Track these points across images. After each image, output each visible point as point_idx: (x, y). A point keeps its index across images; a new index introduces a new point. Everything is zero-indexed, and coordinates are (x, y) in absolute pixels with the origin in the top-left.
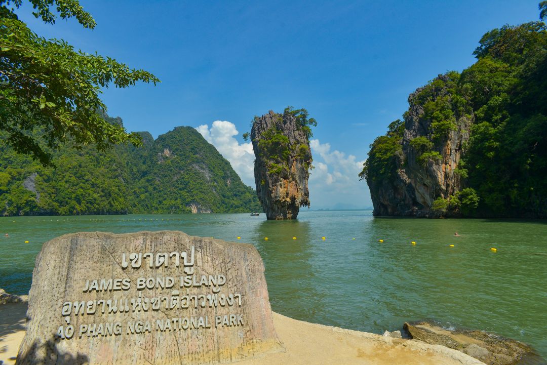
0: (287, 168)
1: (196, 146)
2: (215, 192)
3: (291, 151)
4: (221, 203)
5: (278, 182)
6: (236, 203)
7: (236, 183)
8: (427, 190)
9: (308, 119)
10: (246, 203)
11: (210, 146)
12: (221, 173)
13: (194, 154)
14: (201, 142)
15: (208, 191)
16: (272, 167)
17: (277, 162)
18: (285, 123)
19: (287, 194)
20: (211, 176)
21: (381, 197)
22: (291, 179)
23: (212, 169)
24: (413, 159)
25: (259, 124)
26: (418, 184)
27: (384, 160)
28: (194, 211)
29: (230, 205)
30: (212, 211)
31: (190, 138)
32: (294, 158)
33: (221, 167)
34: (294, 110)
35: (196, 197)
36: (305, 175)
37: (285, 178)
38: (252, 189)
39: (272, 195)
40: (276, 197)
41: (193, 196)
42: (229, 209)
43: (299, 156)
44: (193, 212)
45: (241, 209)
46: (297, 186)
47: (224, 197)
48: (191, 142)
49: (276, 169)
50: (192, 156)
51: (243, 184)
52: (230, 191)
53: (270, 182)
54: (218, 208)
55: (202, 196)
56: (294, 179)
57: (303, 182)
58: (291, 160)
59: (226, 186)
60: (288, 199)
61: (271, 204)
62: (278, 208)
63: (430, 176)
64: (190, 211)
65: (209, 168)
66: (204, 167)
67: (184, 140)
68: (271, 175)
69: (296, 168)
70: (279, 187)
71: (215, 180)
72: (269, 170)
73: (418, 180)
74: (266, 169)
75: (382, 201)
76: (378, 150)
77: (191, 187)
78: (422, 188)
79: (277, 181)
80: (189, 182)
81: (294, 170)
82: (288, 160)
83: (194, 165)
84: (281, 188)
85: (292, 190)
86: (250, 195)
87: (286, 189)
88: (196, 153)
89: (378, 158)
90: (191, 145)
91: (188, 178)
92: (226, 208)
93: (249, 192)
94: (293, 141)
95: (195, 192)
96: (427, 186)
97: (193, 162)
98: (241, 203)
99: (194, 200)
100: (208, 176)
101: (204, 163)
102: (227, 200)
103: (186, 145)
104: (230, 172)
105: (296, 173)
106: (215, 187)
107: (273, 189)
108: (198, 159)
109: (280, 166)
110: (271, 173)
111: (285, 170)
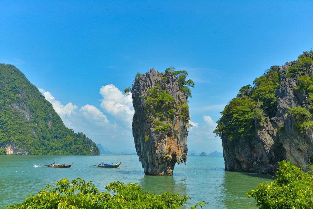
0: (171, 126)
1: (17, 86)
2: (34, 133)
3: (175, 110)
4: (40, 144)
5: (163, 139)
6: (56, 145)
7: (57, 125)
8: (302, 154)
9: (186, 80)
10: (66, 146)
11: (32, 87)
12: (43, 115)
13: (14, 94)
14: (23, 82)
15: (27, 132)
16: (158, 124)
17: (162, 119)
18: (168, 82)
19: (170, 151)
20: (32, 117)
21: (237, 154)
22: (173, 136)
23: (34, 110)
24: (291, 126)
25: (144, 81)
26: (293, 148)
27: (243, 121)
28: (9, 151)
29: (50, 147)
30: (30, 153)
31: (12, 76)
32: (177, 116)
33: (43, 109)
34: (175, 70)
35: (12, 138)
36: (185, 133)
37: (169, 135)
38: (74, 132)
39: (156, 151)
40: (161, 153)
41: (9, 137)
42: (48, 152)
43: (182, 114)
44: (7, 153)
45: (61, 151)
46: (178, 143)
47: (44, 138)
48: (12, 81)
49: (161, 127)
50: (13, 95)
51: (65, 126)
52: (51, 133)
53: (156, 138)
54: (37, 149)
55: (20, 137)
56: (176, 137)
57: (183, 140)
58: (175, 118)
59: (47, 127)
60: (170, 156)
61: (153, 159)
62: (159, 164)
63: (307, 142)
64: (5, 153)
65: (30, 109)
66: (25, 107)
67: (4, 78)
68: (157, 132)
69: (178, 126)
70: (164, 143)
71: (36, 121)
72: (154, 127)
73: (293, 144)
74: (151, 126)
75: (237, 157)
76: (235, 111)
77: (8, 127)
78: (297, 152)
79: (162, 137)
80: (6, 122)
81: (177, 128)
82: (172, 118)
83: (14, 105)
84: (166, 145)
85: (174, 147)
86: (71, 138)
87: (169, 146)
88: (17, 92)
89: (235, 118)
90: (12, 84)
91: (5, 118)
92: (45, 149)
93: (71, 135)
94: (177, 100)
95: (12, 132)
96: (301, 151)
97: (13, 101)
98: (62, 145)
99: (10, 140)
100: (28, 116)
101: (25, 103)
102: (46, 142)
103: (7, 84)
104: (52, 114)
105: (178, 131)
106: (35, 128)
107: (158, 145)
108: (19, 99)
109: (164, 123)
110: (157, 130)
111: (170, 128)
